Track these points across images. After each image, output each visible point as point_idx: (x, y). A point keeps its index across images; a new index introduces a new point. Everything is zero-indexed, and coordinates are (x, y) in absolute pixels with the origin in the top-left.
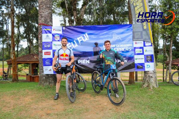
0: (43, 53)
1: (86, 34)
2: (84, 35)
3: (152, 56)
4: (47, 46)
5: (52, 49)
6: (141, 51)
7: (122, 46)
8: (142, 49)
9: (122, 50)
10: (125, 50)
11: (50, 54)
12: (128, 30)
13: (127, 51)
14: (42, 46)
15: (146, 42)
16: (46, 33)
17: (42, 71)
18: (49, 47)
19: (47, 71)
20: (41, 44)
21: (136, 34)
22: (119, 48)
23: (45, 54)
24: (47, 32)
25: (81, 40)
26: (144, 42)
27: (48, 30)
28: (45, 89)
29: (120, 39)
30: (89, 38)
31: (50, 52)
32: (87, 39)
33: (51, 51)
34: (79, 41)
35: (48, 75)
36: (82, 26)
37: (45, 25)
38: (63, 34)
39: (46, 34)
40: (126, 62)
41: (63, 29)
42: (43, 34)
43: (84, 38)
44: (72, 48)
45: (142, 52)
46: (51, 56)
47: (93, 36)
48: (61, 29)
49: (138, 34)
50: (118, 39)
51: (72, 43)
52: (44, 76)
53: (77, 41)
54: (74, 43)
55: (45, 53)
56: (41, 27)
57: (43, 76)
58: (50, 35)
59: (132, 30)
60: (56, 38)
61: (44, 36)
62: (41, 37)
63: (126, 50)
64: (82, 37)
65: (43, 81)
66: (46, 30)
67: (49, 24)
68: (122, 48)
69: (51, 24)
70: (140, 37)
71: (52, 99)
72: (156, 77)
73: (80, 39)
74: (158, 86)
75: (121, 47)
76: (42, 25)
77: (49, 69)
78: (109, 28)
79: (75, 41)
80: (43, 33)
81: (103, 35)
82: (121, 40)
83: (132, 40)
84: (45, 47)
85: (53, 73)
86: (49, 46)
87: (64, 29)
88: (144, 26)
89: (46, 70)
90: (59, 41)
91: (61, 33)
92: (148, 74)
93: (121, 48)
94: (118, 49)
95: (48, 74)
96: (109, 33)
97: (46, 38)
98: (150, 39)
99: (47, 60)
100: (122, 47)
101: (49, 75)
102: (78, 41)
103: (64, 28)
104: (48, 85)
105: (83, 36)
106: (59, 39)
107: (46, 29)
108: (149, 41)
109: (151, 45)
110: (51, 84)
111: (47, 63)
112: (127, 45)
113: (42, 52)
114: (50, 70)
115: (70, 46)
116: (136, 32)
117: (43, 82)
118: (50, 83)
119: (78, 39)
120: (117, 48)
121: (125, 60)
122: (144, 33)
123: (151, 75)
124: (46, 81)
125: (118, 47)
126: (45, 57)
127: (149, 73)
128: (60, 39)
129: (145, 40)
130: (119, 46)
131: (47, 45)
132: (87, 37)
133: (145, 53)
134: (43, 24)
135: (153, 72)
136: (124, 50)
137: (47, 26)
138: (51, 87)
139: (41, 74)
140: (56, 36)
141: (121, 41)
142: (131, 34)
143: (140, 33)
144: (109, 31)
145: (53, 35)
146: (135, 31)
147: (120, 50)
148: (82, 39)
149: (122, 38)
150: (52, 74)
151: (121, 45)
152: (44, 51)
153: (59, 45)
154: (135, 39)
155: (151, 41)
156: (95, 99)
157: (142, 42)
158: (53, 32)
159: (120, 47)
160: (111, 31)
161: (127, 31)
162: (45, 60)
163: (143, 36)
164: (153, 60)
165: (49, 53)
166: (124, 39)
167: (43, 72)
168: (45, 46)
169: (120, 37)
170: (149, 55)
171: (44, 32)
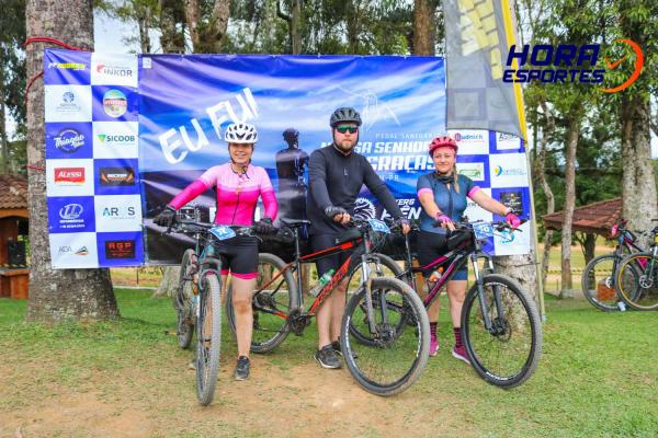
0: (50, 175)
1: (247, 91)
2: (239, 97)
3: (522, 193)
4: (67, 141)
5: (91, 156)
6: (478, 173)
7: (400, 150)
8: (482, 165)
9: (400, 168)
10: (412, 165)
11: (81, 179)
12: (425, 80)
13: (419, 170)
14: (43, 141)
15: (498, 135)
16: (65, 82)
17: (43, 254)
18: (76, 145)
19: (66, 255)
20: (40, 130)
21: (459, 98)
22: (388, 158)
23: (58, 179)
24: (68, 76)
25: (223, 119)
26: (492, 133)
27: (71, 70)
28: (57, 336)
29: (393, 119)
30: (261, 109)
31: (82, 170)
32: (251, 117)
33: (87, 165)
34: (216, 124)
35: (70, 272)
36: (230, 57)
37: (60, 44)
38: (142, 87)
39: (64, 88)
40: (417, 217)
41: (144, 67)
42: (47, 87)
43: (239, 110)
44: (184, 155)
45: (481, 178)
46: (86, 188)
47: (275, 103)
48: (135, 69)
49: (468, 101)
50: (385, 117)
51: (182, 129)
52: (54, 280)
53: (207, 124)
54: (191, 130)
55: (57, 171)
56: (40, 55)
57: (49, 278)
58: (83, 93)
59: (443, 80)
60: (108, 105)
61: (54, 94)
62: (40, 100)
63: (416, 167)
64: (227, 104)
65: (47, 300)
66: (61, 66)
67: (79, 41)
68: (401, 158)
69: (87, 41)
70: (477, 114)
71: (91, 385)
72: (537, 281)
73: (219, 114)
74: (544, 318)
75: (397, 154)
76: (42, 45)
77: (76, 246)
78: (348, 69)
79: (194, 122)
80: (47, 83)
81: (321, 98)
82: (398, 122)
83: (443, 125)
84: (60, 148)
85: (95, 265)
86: (76, 141)
87: (150, 67)
88: (495, 65)
89: (62, 250)
90: (122, 119)
91: (132, 82)
92: (505, 267)
93: (395, 158)
94: (382, 158)
95: (74, 270)
96: (346, 91)
97: (61, 103)
98: (515, 121)
99: (68, 207)
100: (401, 154)
101: (77, 274)
102: (209, 122)
103: (147, 63)
104: (70, 320)
105: (234, 102)
106: (122, 111)
107: (62, 61)
108: (513, 129)
109: (518, 146)
110: (85, 315)
111: (67, 218)
112: (421, 143)
113: (44, 170)
114: (83, 251)
115: (176, 144)
116: (458, 91)
117: (48, 307)
118: (81, 312)
119: (211, 112)
120: (378, 155)
121: (413, 209)
122: (493, 96)
123: (518, 273)
124: (60, 299)
125: (383, 154)
126: (56, 189)
127: (510, 263)
128: (130, 109)
129: (496, 128)
130: (387, 147)
131: (70, 136)
132: (249, 106)
133: (497, 182)
134: (49, 41)
135: (525, 261)
136: (407, 168)
137: (69, 48)
138: (85, 329)
139: (40, 269)
140: (109, 95)
141: (397, 126)
142: (438, 100)
143: (474, 97)
144: (345, 82)
145: (98, 94)
146: (455, 87)
147: (393, 168)
148: (226, 113)
149: (401, 116)
150: (88, 270)
151: (395, 144)
152: (52, 165)
153: (124, 138)
154: (454, 119)
155: (519, 128)
156: (286, 383)
157: (486, 134)
158: (97, 79)
159: (392, 155)
160: (355, 84)
161: (425, 87)
162: (56, 204)
163: (489, 108)
164: (528, 210)
165: (78, 175)
166: (411, 119)
167: (48, 260)
168: (59, 142)
169: (393, 109)
170: (512, 190)
171: (54, 75)
